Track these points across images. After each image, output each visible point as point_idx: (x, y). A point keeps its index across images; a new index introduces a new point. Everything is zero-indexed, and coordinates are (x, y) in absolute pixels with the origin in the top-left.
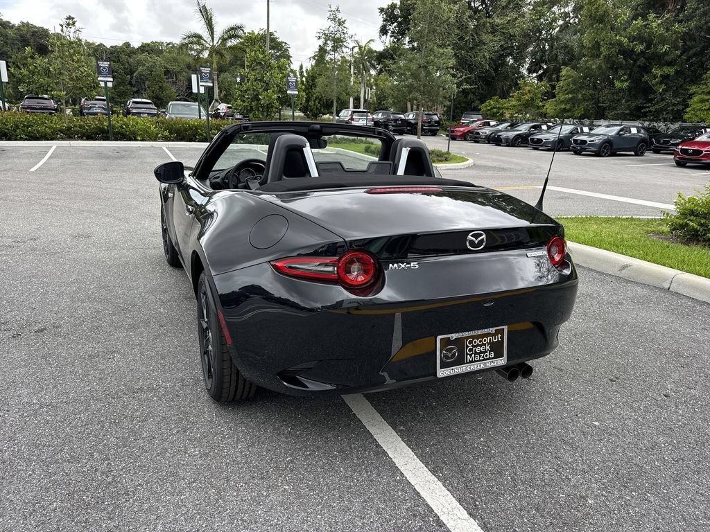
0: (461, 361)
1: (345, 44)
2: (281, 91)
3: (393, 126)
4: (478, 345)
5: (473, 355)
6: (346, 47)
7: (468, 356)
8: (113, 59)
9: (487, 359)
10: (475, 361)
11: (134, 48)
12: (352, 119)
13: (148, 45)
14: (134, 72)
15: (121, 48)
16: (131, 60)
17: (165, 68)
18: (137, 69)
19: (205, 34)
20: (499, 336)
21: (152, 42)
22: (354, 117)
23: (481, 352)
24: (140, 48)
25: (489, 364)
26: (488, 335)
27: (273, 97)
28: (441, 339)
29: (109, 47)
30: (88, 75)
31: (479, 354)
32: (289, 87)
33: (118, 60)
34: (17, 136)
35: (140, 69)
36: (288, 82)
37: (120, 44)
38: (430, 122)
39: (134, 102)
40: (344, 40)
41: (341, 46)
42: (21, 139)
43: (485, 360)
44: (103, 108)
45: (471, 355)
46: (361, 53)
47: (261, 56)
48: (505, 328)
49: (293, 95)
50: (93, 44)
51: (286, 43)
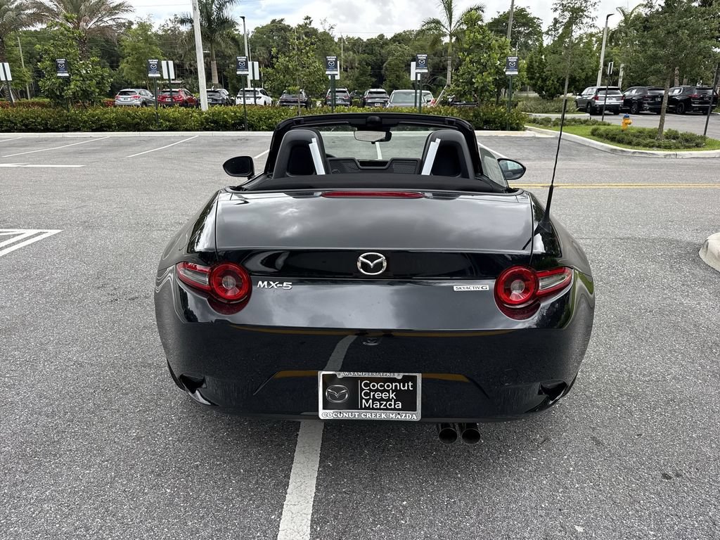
0: (353, 404)
1: (585, 13)
2: (499, 72)
3: (648, 104)
4: (377, 390)
5: (371, 401)
6: (588, 17)
7: (364, 401)
8: (367, 51)
9: (391, 409)
10: (373, 409)
11: (387, 39)
12: (596, 98)
13: (400, 35)
14: (384, 63)
15: (375, 40)
16: (383, 51)
17: (412, 55)
18: (387, 59)
19: (443, 18)
20: (410, 384)
21: (404, 32)
22: (599, 95)
23: (382, 399)
24: (392, 38)
25: (393, 416)
26: (393, 380)
27: (488, 80)
28: (323, 375)
29: (365, 40)
30: (319, 70)
31: (379, 400)
32: (508, 67)
33: (372, 53)
34: (260, 127)
35: (390, 58)
36: (508, 61)
37: (375, 36)
38: (702, 98)
39: (370, 93)
40: (585, 9)
41: (581, 16)
42: (263, 130)
43: (387, 409)
44: (343, 99)
45: (367, 401)
46: (626, 21)
47: (480, 37)
48: (419, 376)
49: (512, 76)
50: (353, 38)
51: (538, 19)
